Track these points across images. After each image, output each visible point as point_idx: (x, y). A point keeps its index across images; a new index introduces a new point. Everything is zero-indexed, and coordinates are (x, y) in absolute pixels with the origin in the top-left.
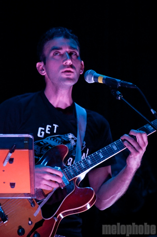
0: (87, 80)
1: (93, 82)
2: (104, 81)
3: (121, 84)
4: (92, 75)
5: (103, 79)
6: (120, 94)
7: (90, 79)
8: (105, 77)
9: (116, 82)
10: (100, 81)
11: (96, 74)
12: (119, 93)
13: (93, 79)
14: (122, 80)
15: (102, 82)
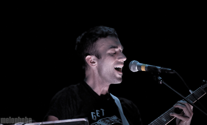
0: (132, 70)
1: (137, 70)
2: (147, 69)
3: (162, 70)
4: (136, 65)
5: (146, 67)
6: (161, 80)
7: (134, 69)
8: (147, 65)
9: (157, 69)
10: (143, 69)
11: (138, 63)
12: (160, 78)
13: (136, 68)
14: (161, 67)
15: (145, 70)
